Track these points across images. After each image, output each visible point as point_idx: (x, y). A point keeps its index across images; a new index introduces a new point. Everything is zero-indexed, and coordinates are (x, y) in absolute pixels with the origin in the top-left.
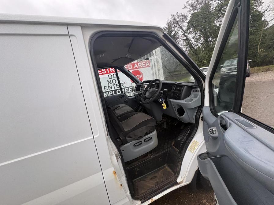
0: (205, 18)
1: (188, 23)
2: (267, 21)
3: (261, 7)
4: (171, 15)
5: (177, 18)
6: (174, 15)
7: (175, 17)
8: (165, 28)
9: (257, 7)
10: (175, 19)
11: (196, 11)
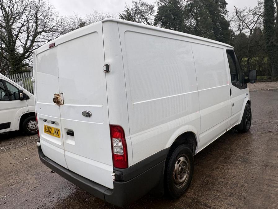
0: (175, 15)
1: (155, 16)
2: (233, 30)
3: (227, 15)
4: (133, 2)
5: (140, 6)
6: (136, 2)
7: (138, 5)
8: (123, 15)
9: (224, 15)
10: (137, 7)
11: (163, 4)
